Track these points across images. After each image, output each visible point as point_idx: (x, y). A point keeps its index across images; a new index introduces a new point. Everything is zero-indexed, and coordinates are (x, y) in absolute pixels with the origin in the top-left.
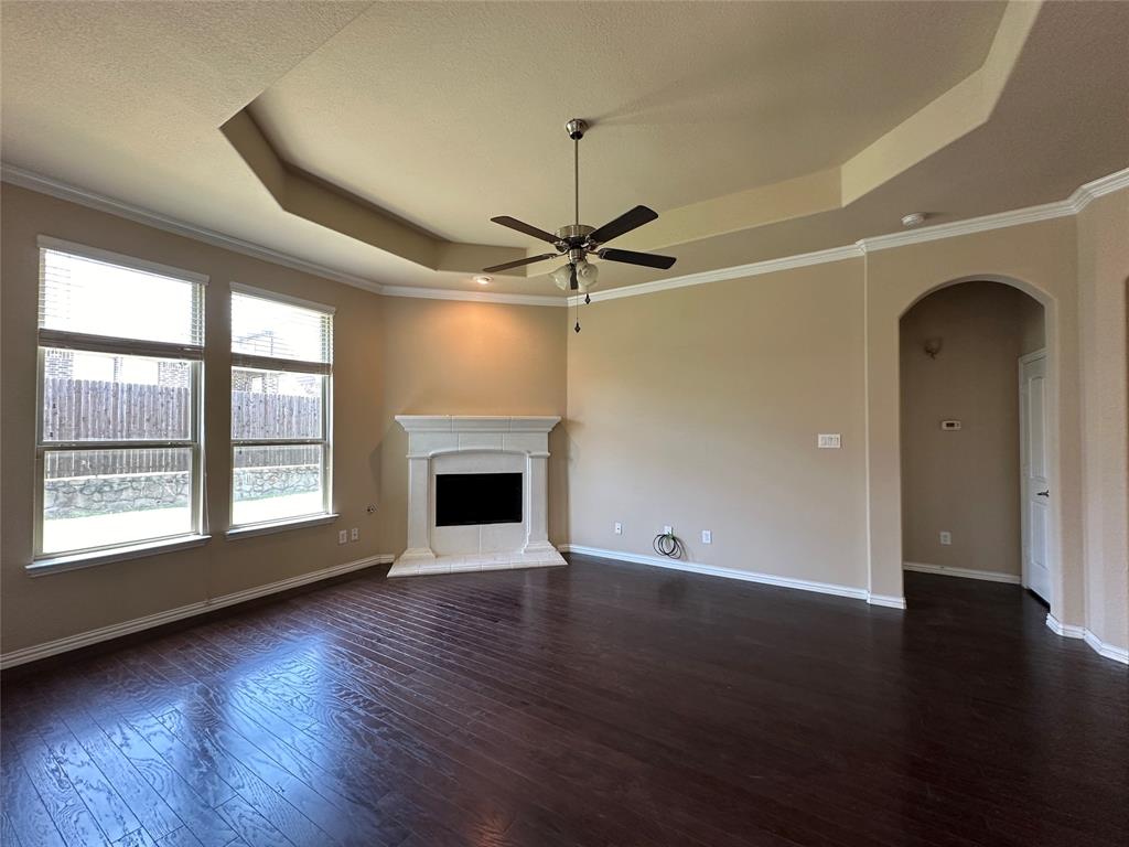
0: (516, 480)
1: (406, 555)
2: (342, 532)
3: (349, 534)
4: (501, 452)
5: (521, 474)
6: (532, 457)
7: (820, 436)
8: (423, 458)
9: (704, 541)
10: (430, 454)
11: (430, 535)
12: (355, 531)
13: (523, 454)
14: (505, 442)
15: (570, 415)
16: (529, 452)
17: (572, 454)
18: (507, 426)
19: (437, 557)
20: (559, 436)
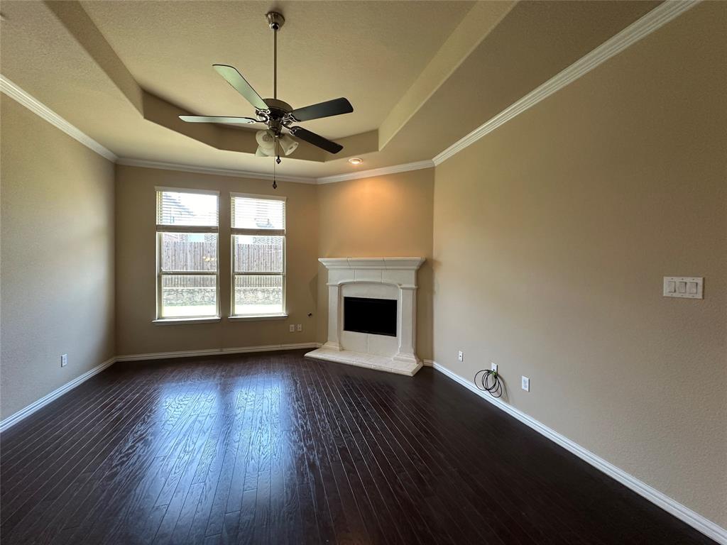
0: (392, 305)
1: (326, 345)
2: (291, 326)
3: (296, 327)
4: (381, 284)
5: (396, 301)
6: (403, 289)
7: (666, 279)
8: (336, 286)
9: (523, 387)
10: (339, 283)
11: (339, 336)
12: (300, 326)
13: (395, 286)
14: (385, 277)
15: (435, 255)
16: (400, 285)
17: (436, 288)
18: (384, 265)
19: (343, 350)
20: (425, 271)
